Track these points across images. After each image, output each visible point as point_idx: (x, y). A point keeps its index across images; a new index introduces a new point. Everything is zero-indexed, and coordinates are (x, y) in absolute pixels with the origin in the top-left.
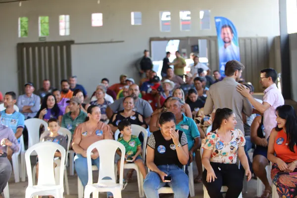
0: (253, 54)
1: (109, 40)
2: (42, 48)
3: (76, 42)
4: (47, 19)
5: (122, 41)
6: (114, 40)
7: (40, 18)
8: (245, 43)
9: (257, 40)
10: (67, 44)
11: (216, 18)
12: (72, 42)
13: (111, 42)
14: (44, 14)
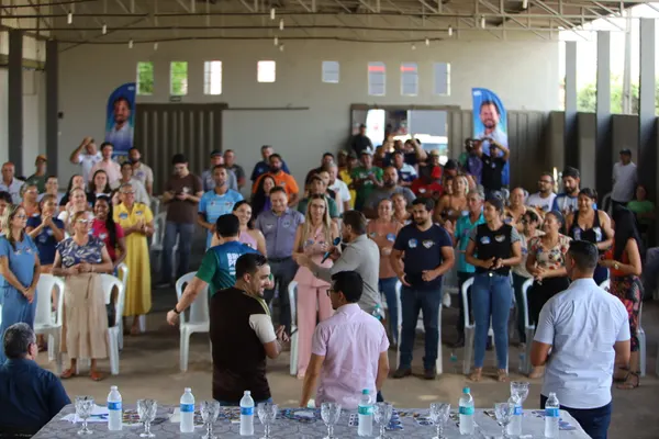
0: (520, 128)
1: (284, 106)
2: (175, 115)
3: (231, 106)
4: (184, 65)
5: (307, 108)
6: (294, 105)
7: (173, 64)
8: (517, 118)
9: (527, 115)
10: (217, 108)
11: (474, 90)
12: (224, 106)
13: (288, 109)
14: (179, 59)
